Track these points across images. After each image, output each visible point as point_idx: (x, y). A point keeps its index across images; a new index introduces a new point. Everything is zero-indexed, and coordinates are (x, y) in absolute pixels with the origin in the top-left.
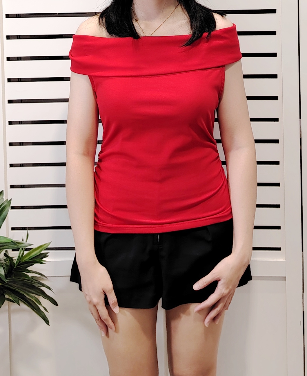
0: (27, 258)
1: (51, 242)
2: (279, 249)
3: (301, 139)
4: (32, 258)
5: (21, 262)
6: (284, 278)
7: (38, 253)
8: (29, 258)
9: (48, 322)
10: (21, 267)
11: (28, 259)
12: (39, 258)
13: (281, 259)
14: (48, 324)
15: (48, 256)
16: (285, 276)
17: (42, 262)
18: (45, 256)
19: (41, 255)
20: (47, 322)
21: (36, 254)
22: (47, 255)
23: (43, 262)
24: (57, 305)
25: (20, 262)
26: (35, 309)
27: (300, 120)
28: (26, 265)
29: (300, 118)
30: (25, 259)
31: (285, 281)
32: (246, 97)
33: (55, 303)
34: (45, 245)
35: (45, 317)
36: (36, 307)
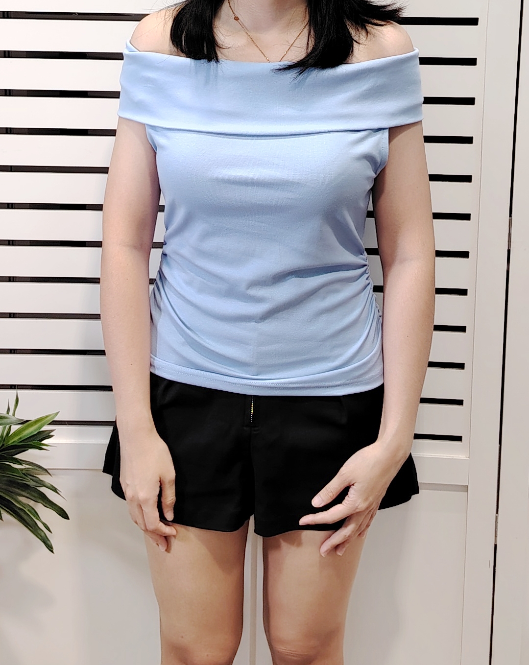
0: (16, 439)
1: (58, 413)
2: (459, 439)
3: (509, 251)
4: (24, 440)
5: (5, 445)
6: (466, 488)
7: (35, 431)
8: (20, 438)
9: (52, 548)
10: (4, 454)
11: (18, 440)
12: (37, 440)
13: (463, 457)
14: (52, 552)
15: (52, 436)
16: (467, 484)
17: (41, 448)
18: (48, 436)
19: (41, 434)
20: (50, 548)
21: (31, 433)
22: (51, 434)
23: (43, 447)
24: (68, 519)
25: (3, 445)
26: (30, 526)
27: (510, 219)
28: (14, 450)
29: (510, 216)
30: (13, 441)
31: (466, 493)
32: (428, 176)
33: (64, 515)
34: (47, 417)
35: (47, 539)
36: (31, 523)
